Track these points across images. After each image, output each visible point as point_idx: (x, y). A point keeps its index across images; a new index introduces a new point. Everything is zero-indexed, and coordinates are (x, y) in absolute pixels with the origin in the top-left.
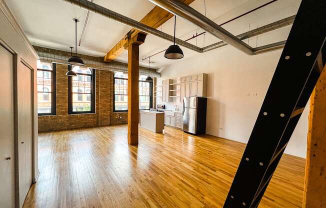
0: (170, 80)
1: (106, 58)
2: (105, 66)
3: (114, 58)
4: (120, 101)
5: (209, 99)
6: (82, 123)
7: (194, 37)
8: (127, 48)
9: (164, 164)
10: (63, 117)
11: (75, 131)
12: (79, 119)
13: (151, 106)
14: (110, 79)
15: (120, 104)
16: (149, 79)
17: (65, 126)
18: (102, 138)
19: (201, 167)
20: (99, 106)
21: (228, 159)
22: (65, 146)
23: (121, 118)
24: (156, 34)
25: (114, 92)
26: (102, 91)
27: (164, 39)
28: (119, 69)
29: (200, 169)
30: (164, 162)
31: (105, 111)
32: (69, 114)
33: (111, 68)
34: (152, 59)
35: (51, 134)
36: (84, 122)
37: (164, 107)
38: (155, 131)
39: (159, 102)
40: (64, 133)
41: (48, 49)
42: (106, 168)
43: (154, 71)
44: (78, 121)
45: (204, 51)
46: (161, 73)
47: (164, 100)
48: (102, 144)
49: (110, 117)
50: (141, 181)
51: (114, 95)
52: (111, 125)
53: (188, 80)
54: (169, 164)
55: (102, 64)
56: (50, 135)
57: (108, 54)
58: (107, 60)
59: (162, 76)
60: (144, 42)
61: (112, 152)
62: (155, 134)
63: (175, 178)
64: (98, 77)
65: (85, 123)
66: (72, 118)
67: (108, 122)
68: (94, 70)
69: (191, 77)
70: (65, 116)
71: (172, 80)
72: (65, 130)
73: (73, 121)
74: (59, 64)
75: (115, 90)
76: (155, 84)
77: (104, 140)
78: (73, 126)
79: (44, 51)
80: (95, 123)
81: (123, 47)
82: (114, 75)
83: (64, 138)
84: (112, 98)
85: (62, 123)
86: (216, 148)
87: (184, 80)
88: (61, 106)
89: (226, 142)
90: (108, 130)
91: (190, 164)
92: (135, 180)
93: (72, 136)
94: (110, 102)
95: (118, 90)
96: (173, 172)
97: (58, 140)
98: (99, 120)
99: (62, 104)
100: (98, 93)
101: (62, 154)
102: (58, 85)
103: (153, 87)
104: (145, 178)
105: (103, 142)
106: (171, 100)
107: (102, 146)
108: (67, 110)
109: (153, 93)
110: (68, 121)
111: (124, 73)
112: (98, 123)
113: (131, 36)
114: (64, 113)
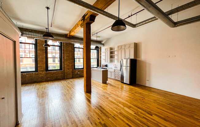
0: (110, 48)
1: (68, 35)
2: (68, 40)
3: (74, 34)
4: (78, 62)
5: (138, 60)
6: (54, 77)
7: (129, 17)
8: (83, 26)
9: (111, 108)
10: (43, 74)
11: (50, 83)
12: (52, 74)
13: (98, 65)
14: (72, 48)
15: (78, 64)
16: (97, 48)
17: (44, 79)
18: (67, 87)
19: (139, 111)
20: (65, 65)
21: (158, 105)
22: (43, 93)
23: (79, 73)
24: (103, 14)
25: (74, 57)
26: (67, 56)
27: (109, 18)
28: (77, 42)
29: (139, 113)
30: (111, 107)
31: (69, 69)
32: (46, 71)
33: (72, 41)
34: (98, 35)
35: (35, 84)
36: (55, 76)
37: (106, 66)
38: (101, 82)
39: (103, 63)
40: (43, 83)
41: (32, 30)
42: (70, 112)
43: (100, 42)
44: (52, 75)
45: (136, 26)
46: (105, 44)
47: (107, 61)
48: (67, 92)
49: (72, 73)
50: (96, 124)
51: (74, 59)
52: (73, 78)
53: (123, 47)
54: (115, 108)
55: (66, 38)
56: (33, 85)
57: (70, 32)
58: (69, 36)
59: (105, 45)
60: (94, 21)
61: (73, 99)
62: (102, 84)
63: (122, 122)
64: (64, 47)
65: (57, 77)
66: (48, 74)
67: (71, 76)
68: (61, 43)
69: (125, 45)
70: (43, 73)
71: (112, 48)
72: (44, 82)
73: (48, 76)
74: (39, 40)
75: (75, 56)
76: (101, 51)
77: (68, 89)
78: (48, 79)
79: (30, 32)
80: (63, 77)
81: (80, 26)
82: (74, 46)
83: (42, 88)
84: (73, 61)
85: (42, 77)
86: (146, 94)
87: (120, 47)
88: (41, 66)
89: (152, 90)
90: (71, 82)
91: (131, 109)
92: (92, 124)
93: (48, 86)
94: (72, 63)
95: (77, 56)
96: (119, 116)
97: (38, 89)
98: (65, 74)
99: (42, 65)
100: (64, 57)
101: (40, 99)
102: (39, 53)
103: (99, 53)
104: (98, 121)
105: (68, 90)
106: (111, 61)
107: (67, 94)
108: (45, 69)
109: (99, 56)
110: (45, 76)
111: (81, 44)
112: (64, 77)
113: (85, 18)
114: (43, 71)
